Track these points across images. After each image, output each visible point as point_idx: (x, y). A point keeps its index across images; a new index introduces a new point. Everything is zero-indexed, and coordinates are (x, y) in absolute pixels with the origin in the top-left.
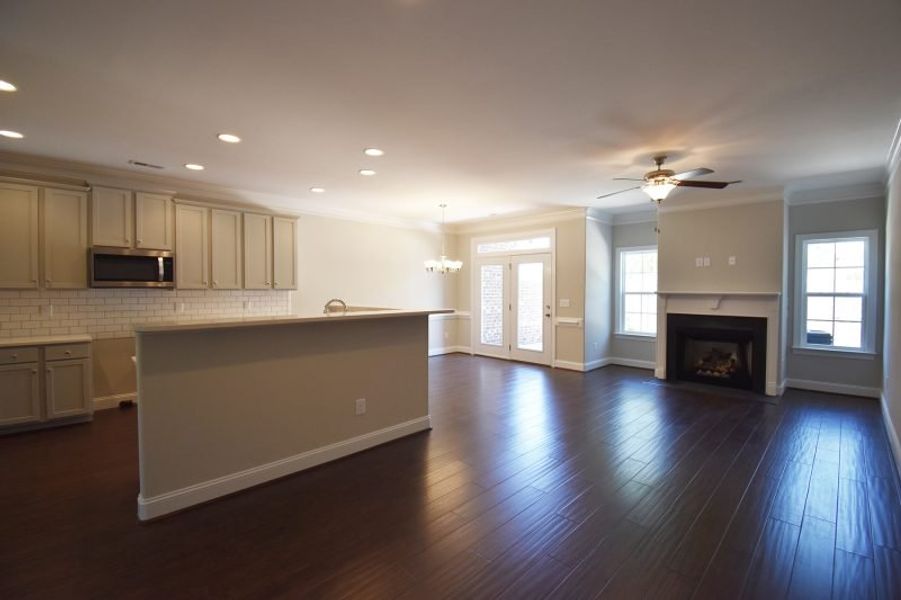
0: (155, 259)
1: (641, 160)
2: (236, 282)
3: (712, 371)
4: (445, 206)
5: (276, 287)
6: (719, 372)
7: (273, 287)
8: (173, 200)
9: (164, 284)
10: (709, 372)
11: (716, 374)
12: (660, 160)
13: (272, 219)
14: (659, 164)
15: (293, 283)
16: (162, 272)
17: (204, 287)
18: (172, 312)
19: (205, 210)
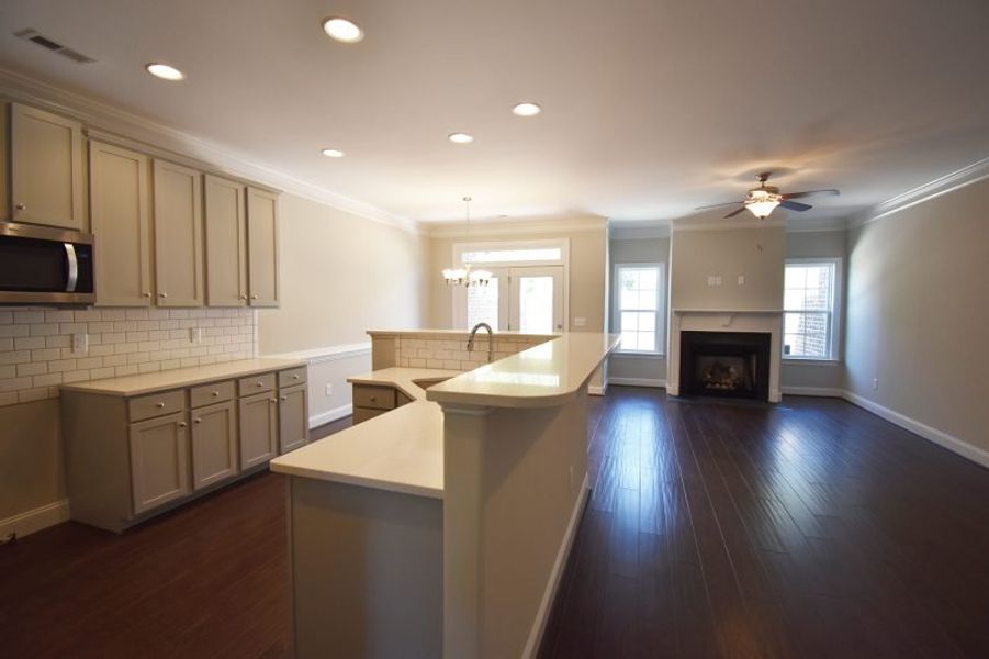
0: (61, 245)
1: (746, 177)
2: (195, 297)
3: (721, 384)
4: (470, 199)
5: (253, 303)
6: (726, 384)
7: (248, 304)
8: (85, 132)
9: (77, 297)
10: (717, 385)
11: (724, 386)
12: (764, 176)
13: (246, 190)
14: (764, 180)
15: (275, 298)
16: (74, 274)
17: (143, 302)
18: (66, 353)
19: (143, 160)
